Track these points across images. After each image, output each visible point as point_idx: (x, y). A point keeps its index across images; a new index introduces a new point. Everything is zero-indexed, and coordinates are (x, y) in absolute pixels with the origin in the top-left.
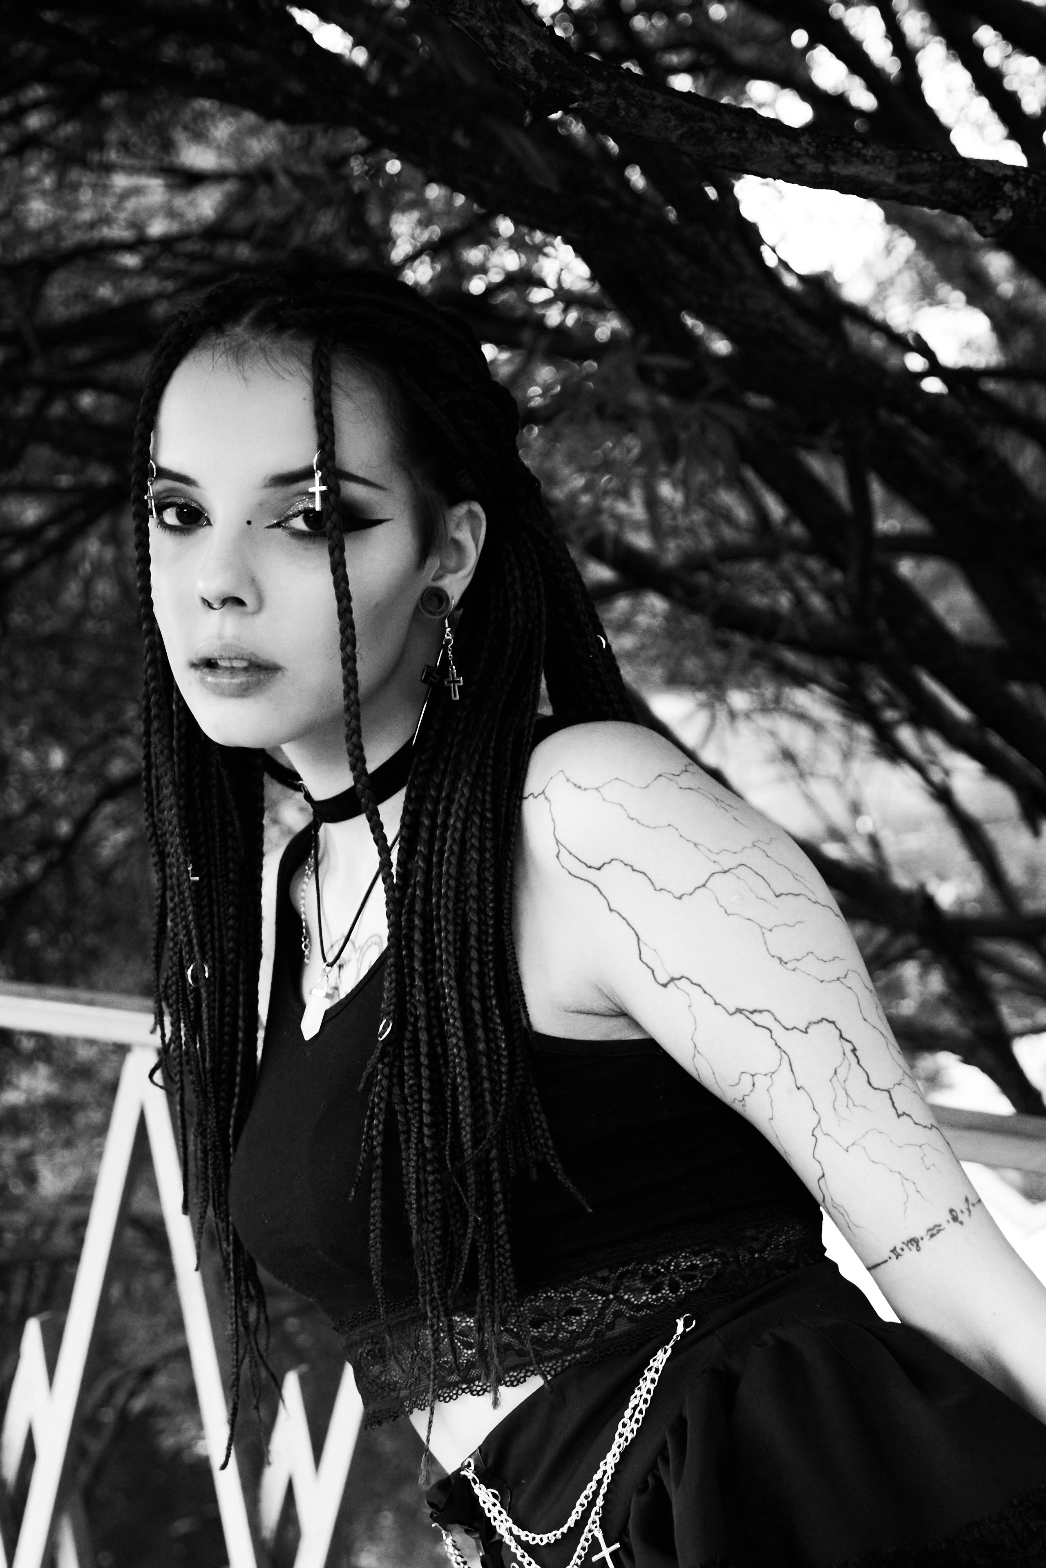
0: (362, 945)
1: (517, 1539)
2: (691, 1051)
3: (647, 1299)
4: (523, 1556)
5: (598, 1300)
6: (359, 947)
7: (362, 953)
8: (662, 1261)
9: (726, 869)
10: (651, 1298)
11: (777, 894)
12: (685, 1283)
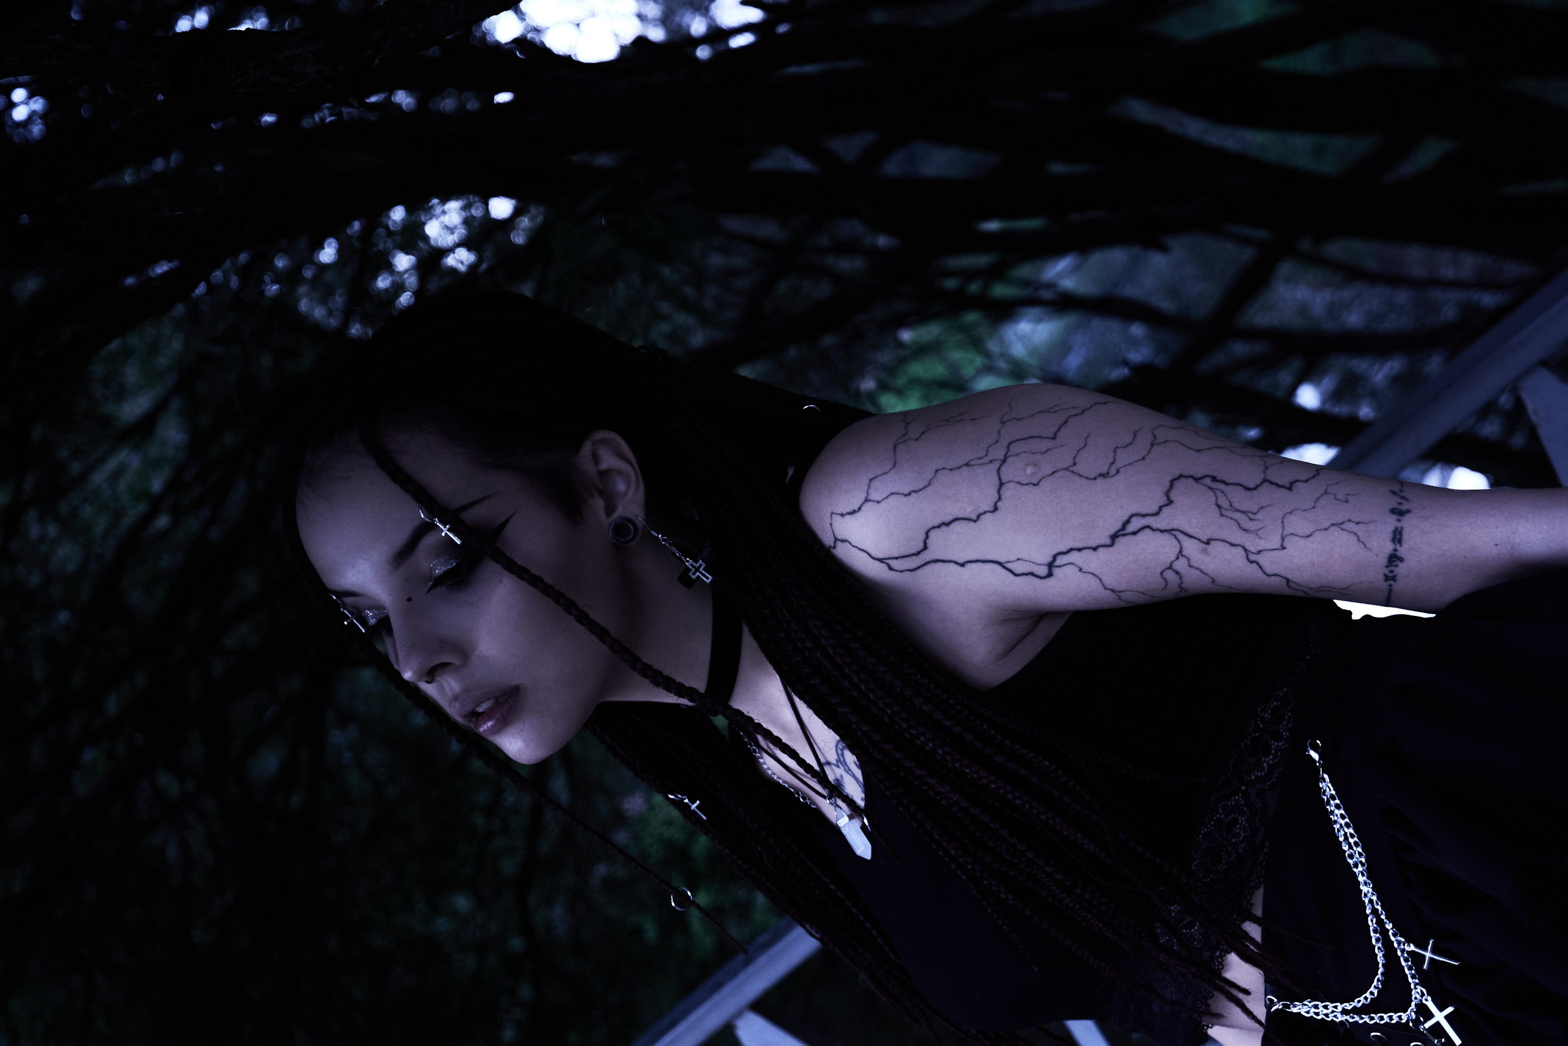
0: (837, 757)
1: (1355, 1011)
2: (1113, 595)
3: (1268, 763)
4: (1373, 1018)
5: (1238, 800)
6: (837, 761)
7: (843, 763)
8: (1250, 729)
9: (1002, 457)
10: (1270, 760)
11: (1052, 436)
12: (1281, 726)
